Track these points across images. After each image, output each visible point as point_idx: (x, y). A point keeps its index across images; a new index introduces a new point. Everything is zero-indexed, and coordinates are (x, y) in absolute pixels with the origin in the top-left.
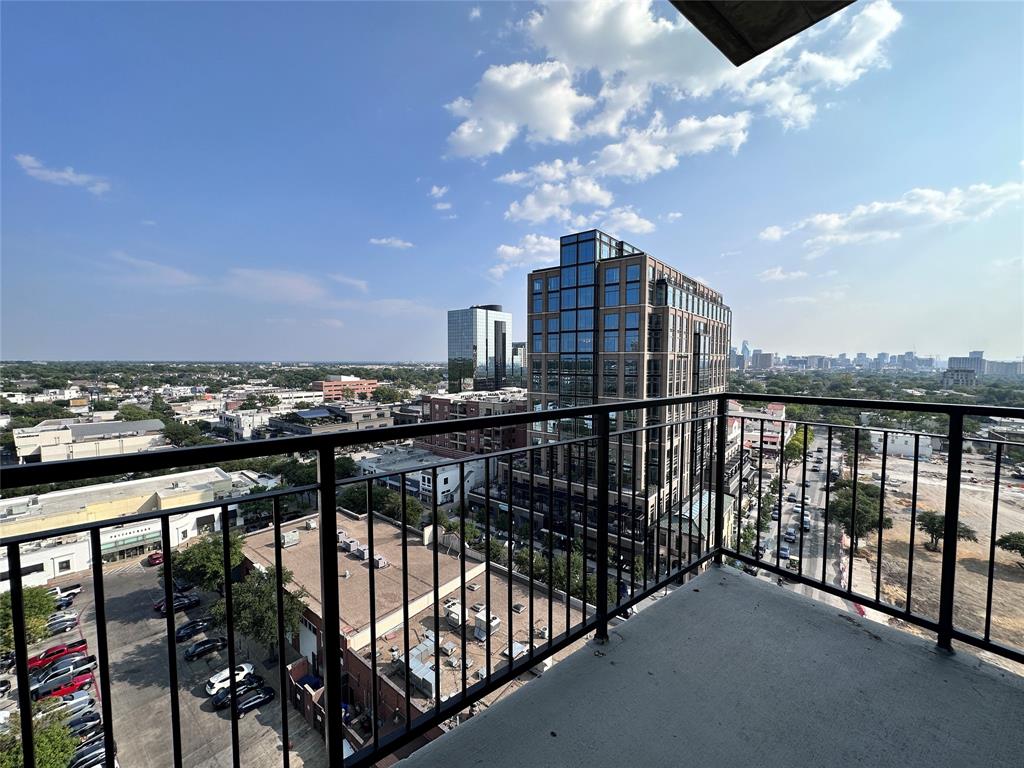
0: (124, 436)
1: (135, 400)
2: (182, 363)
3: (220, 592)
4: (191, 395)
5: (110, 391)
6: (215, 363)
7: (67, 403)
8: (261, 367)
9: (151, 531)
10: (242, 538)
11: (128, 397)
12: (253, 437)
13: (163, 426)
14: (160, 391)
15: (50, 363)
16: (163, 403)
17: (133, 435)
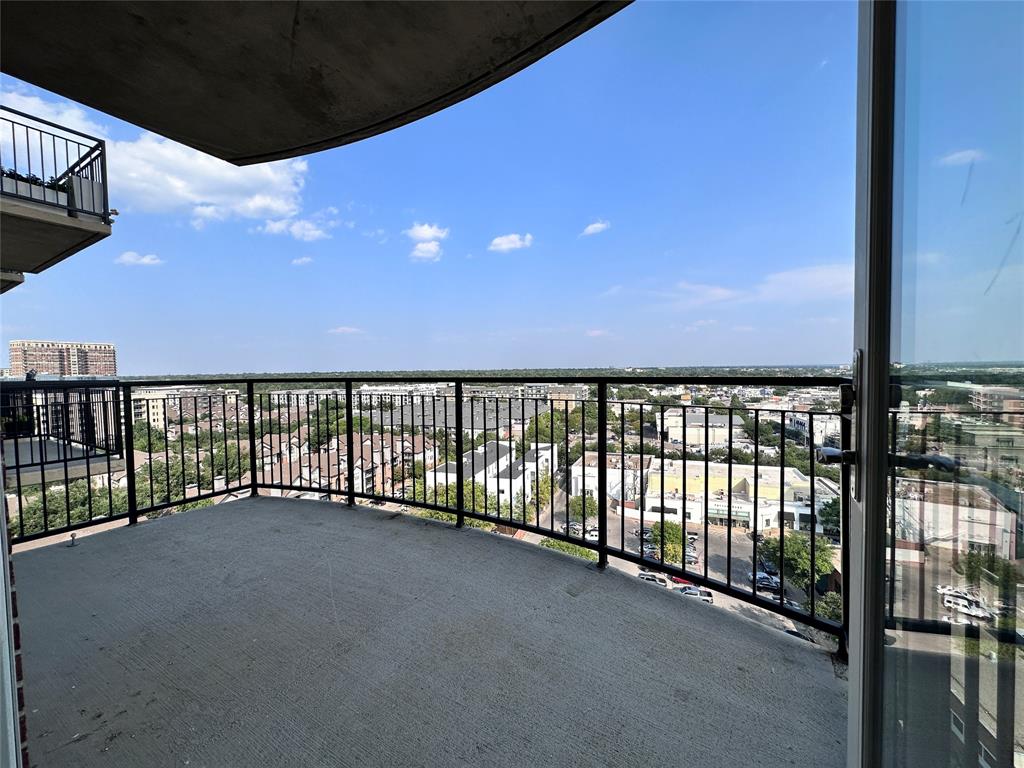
0: (716, 427)
1: (718, 398)
2: (750, 367)
3: (807, 593)
4: (760, 396)
5: (701, 389)
6: (779, 367)
7: (678, 397)
8: (827, 371)
9: (743, 510)
10: (831, 548)
11: (713, 396)
12: (825, 445)
13: (743, 422)
14: (736, 391)
15: (667, 368)
16: (739, 402)
17: (721, 427)
